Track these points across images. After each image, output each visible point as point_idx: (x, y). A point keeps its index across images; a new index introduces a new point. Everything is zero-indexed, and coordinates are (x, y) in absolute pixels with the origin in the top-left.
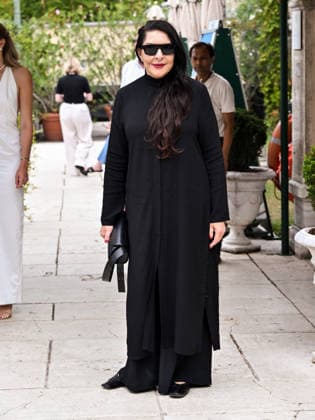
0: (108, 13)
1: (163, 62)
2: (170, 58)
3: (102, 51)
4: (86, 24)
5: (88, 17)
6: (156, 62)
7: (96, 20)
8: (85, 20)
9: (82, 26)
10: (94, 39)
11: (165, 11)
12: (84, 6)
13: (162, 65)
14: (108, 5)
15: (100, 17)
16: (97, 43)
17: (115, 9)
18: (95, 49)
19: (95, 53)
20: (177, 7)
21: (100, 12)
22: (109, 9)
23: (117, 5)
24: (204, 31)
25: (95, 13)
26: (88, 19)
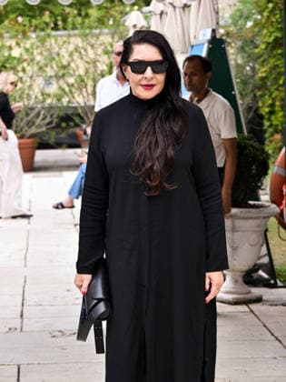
0: (79, 20)
1: (153, 82)
2: (161, 78)
3: (73, 65)
4: (54, 33)
5: (56, 25)
6: (144, 82)
7: (65, 29)
8: (52, 29)
9: (49, 36)
10: (63, 52)
11: (146, 18)
12: (51, 12)
13: (152, 86)
14: (80, 10)
15: (70, 26)
16: (66, 56)
17: (87, 15)
18: (65, 63)
19: (64, 67)
20: (162, 13)
21: (70, 20)
22: (80, 15)
23: (90, 11)
24: (193, 41)
25: (64, 21)
26: (56, 28)
